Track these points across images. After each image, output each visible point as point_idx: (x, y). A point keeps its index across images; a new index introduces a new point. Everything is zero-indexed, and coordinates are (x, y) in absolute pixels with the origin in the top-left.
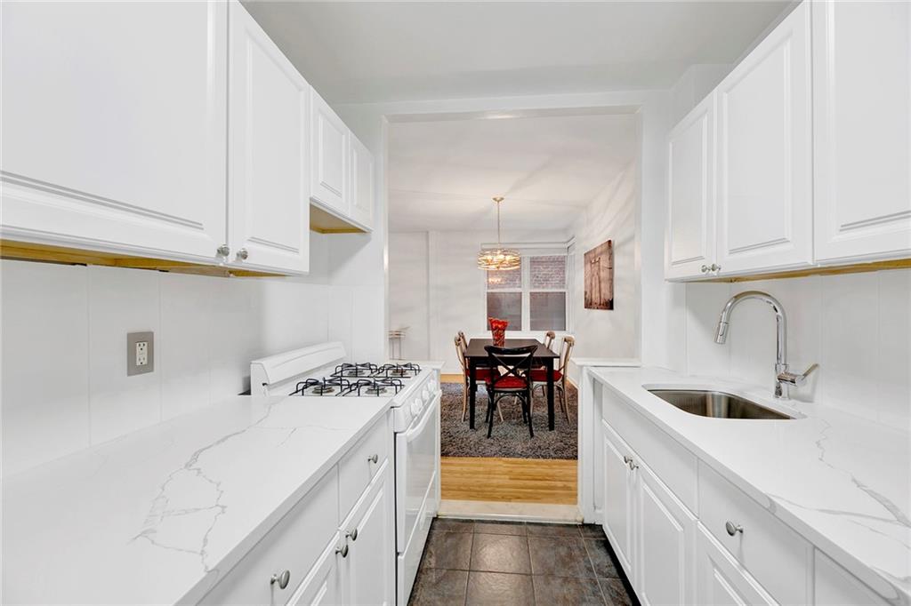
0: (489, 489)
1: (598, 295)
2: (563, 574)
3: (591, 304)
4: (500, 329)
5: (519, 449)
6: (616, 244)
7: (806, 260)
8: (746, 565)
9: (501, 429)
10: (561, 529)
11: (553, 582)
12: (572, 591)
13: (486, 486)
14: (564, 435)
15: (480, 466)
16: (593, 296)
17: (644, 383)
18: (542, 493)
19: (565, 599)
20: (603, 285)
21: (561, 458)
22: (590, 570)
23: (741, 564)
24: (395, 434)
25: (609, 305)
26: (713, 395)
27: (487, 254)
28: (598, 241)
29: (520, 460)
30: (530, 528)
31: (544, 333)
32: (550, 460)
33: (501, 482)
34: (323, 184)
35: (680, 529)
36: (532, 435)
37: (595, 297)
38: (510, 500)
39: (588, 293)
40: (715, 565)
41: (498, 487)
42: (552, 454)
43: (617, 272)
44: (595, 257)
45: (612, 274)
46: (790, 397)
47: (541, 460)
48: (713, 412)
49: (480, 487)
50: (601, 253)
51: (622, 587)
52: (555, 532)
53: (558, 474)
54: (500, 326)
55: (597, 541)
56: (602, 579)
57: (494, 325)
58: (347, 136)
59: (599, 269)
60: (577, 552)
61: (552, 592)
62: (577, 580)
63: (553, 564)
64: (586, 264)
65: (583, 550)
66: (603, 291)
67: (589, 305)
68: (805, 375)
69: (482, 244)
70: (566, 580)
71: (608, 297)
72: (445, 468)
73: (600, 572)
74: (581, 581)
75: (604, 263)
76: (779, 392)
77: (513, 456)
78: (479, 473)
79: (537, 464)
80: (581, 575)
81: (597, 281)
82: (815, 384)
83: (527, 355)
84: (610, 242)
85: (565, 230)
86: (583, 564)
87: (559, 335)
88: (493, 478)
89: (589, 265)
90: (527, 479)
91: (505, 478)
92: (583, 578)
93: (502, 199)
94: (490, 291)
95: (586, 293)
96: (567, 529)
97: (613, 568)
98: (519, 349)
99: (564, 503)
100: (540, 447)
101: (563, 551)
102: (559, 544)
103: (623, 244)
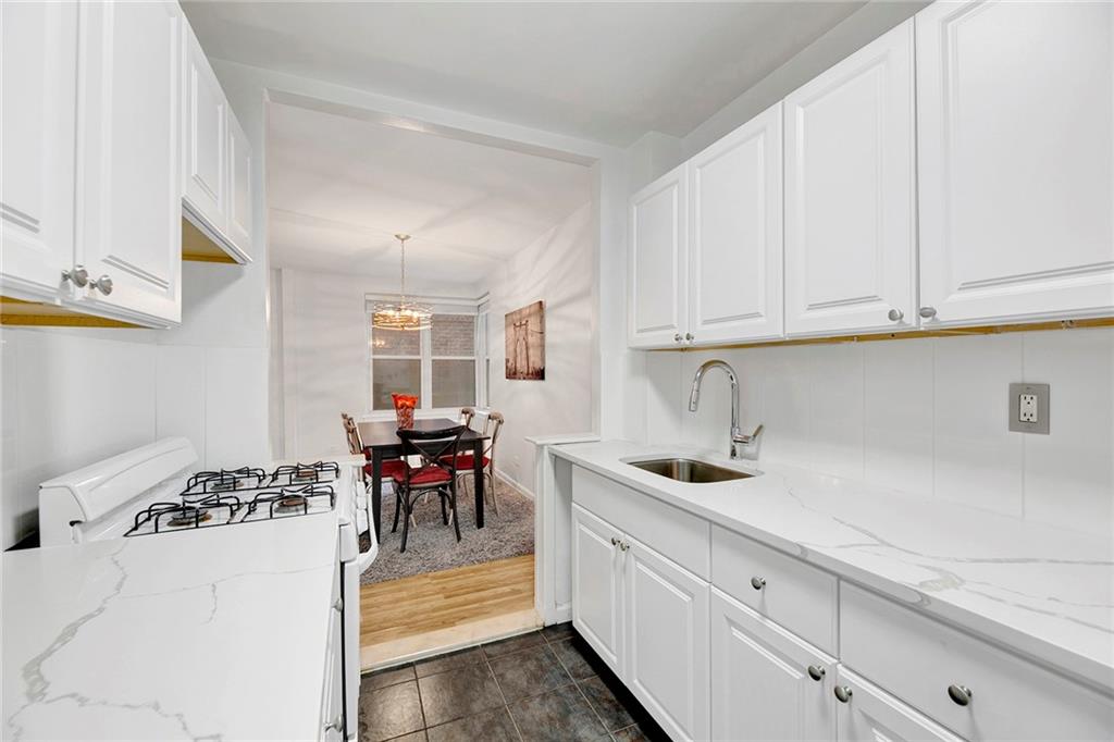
0: (422, 616)
1: (525, 363)
2: (539, 692)
3: (515, 373)
4: (408, 407)
5: (447, 557)
6: (548, 305)
7: (777, 333)
8: (770, 615)
9: (417, 535)
10: (522, 640)
11: (531, 705)
12: (554, 706)
13: (416, 614)
14: (496, 530)
15: (400, 590)
16: (518, 365)
17: (622, 456)
18: (491, 605)
19: (551, 719)
20: (531, 352)
21: (501, 558)
22: (565, 676)
23: (761, 614)
24: (342, 564)
25: (540, 375)
26: (678, 463)
27: (389, 308)
28: (523, 300)
29: (453, 571)
30: (488, 650)
31: (458, 410)
32: (487, 564)
33: (436, 604)
34: (197, 178)
35: (686, 598)
36: (459, 538)
37: (521, 366)
38: (452, 624)
39: (511, 361)
40: (731, 622)
41: (434, 611)
42: (489, 556)
43: (549, 338)
44: (520, 320)
45: (543, 339)
46: (742, 457)
47: (477, 566)
48: (678, 475)
49: (405, 617)
50: (530, 315)
51: (602, 683)
52: (517, 647)
53: (502, 578)
54: (408, 403)
55: (564, 642)
56: (579, 682)
57: (400, 403)
58: (223, 108)
59: (526, 334)
60: (546, 662)
61: (533, 716)
62: (556, 693)
63: (525, 683)
64: (506, 326)
65: (551, 657)
66: (531, 359)
67: (512, 374)
68: (755, 436)
69: (366, 294)
70: (544, 697)
71: (538, 366)
72: (366, 601)
73: (577, 676)
74: (561, 692)
75: (533, 325)
76: (733, 454)
77: (442, 568)
78: (403, 599)
79: (473, 571)
80: (558, 687)
81: (524, 347)
82: (759, 445)
83: (454, 438)
84: (541, 303)
85: (475, 285)
86: (557, 672)
87: (481, 412)
88: (424, 602)
89: (512, 329)
90: (468, 593)
91: (439, 599)
92: (561, 688)
93: (408, 237)
94: (377, 357)
95: (507, 361)
96: (528, 638)
97: (587, 666)
98: (444, 431)
99: (517, 610)
100: (472, 550)
101: (531, 665)
102: (525, 658)
103: (559, 305)
